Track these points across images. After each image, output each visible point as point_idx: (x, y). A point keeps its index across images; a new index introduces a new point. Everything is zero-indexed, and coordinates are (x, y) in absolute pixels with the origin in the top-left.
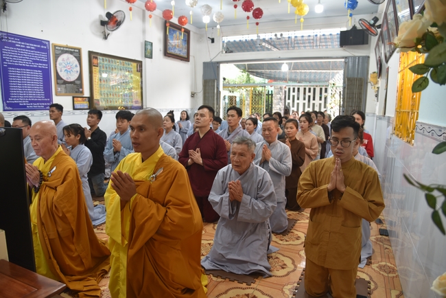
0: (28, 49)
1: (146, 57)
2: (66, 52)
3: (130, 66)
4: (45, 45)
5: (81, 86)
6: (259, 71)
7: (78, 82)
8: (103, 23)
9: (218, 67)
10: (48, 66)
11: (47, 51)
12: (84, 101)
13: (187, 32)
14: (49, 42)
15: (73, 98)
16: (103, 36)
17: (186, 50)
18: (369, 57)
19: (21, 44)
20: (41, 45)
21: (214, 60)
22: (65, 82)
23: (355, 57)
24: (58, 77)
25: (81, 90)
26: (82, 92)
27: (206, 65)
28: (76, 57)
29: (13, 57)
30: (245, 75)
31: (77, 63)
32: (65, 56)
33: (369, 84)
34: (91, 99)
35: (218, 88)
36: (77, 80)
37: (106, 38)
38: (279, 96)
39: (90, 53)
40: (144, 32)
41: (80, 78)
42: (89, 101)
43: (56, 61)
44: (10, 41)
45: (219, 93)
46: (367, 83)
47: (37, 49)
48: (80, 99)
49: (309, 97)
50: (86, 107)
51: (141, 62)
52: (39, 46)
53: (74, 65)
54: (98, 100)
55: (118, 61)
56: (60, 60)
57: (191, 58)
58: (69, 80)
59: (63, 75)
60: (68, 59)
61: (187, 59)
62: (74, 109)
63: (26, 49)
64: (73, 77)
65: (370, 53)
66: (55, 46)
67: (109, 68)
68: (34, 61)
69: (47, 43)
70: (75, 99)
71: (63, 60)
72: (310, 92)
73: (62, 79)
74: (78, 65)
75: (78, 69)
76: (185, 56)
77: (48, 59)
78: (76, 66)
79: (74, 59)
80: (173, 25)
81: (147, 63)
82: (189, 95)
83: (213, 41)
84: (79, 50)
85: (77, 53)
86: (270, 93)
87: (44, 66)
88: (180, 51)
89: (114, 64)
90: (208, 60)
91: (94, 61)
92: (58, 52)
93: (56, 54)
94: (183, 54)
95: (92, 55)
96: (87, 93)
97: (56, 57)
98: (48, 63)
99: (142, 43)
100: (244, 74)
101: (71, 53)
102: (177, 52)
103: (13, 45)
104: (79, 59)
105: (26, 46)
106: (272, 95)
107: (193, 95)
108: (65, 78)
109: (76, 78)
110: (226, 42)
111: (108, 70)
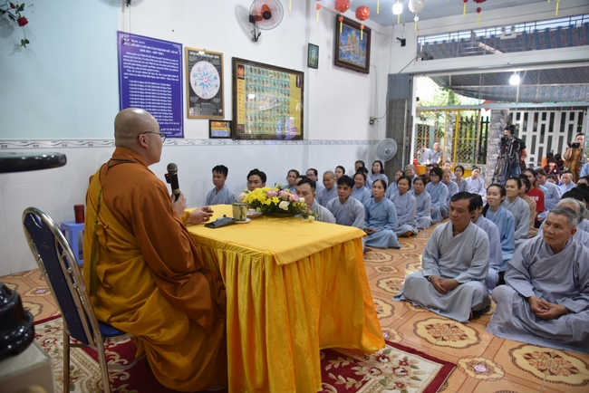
0: (155, 55)
1: (309, 66)
2: (202, 59)
3: (288, 80)
4: (177, 50)
5: (221, 105)
6: (469, 87)
7: (217, 101)
8: (253, 19)
9: (411, 81)
10: (179, 78)
11: (178, 57)
12: (223, 126)
13: (368, 31)
14: (181, 45)
15: (210, 121)
16: (252, 36)
17: (365, 58)
19: (146, 49)
20: (170, 50)
21: (405, 71)
22: (201, 100)
24: (192, 93)
25: (220, 111)
26: (222, 114)
27: (392, 79)
28: (215, 66)
29: (135, 67)
30: (447, 93)
31: (216, 74)
32: (201, 64)
34: (233, 124)
35: (409, 111)
36: (215, 97)
37: (255, 39)
38: (498, 124)
39: (235, 60)
40: (308, 31)
41: (220, 94)
42: (231, 127)
43: (190, 71)
44: (133, 45)
45: (410, 119)
47: (166, 55)
48: (219, 124)
49: (543, 126)
50: (227, 135)
51: (302, 73)
52: (168, 51)
53: (213, 76)
54: (243, 126)
55: (272, 71)
56: (194, 69)
57: (371, 69)
58: (205, 98)
59: (197, 90)
60: (205, 68)
61: (364, 70)
62: (211, 137)
63: (152, 54)
64: (210, 93)
66: (189, 51)
67: (259, 81)
68: (162, 72)
69: (179, 47)
70: (213, 124)
71: (199, 70)
72: (544, 118)
73: (196, 96)
74: (218, 77)
75: (218, 82)
76: (363, 65)
77: (179, 69)
78: (215, 78)
79: (214, 68)
80: (347, 22)
81: (310, 75)
82: (366, 121)
83: (403, 43)
84: (220, 56)
85: (216, 60)
86: (485, 120)
87: (174, 78)
88: (357, 58)
89: (265, 76)
90: (395, 71)
91: (240, 72)
92: (192, 59)
93: (189, 62)
94: (360, 62)
95: (238, 63)
96: (228, 116)
97: (191, 65)
98: (179, 73)
99: (304, 47)
100: (445, 92)
101: (209, 60)
102: (352, 60)
103: (137, 50)
104: (220, 69)
105: (152, 51)
106: (487, 122)
107: (372, 122)
108: (200, 95)
109: (215, 94)
110: (423, 44)
111: (257, 83)
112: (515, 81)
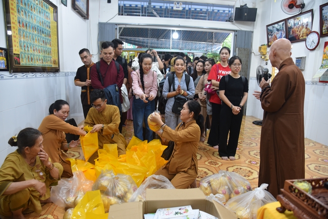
1: (62, 2)
3: (48, 11)
9: (117, 30)
17: (86, 6)
18: (252, 32)
21: (111, 21)
23: (242, 31)
27: (102, 26)
33: (253, 54)
42: (6, 56)
46: (251, 53)
50: (3, 67)
51: (57, 8)
54: (18, 56)
61: (85, 16)
65: (253, 29)
76: (86, 12)
90: (104, 20)
110: (122, 5)
111: (27, 7)
112: (175, 36)
